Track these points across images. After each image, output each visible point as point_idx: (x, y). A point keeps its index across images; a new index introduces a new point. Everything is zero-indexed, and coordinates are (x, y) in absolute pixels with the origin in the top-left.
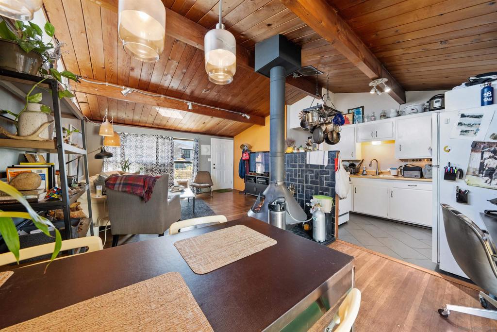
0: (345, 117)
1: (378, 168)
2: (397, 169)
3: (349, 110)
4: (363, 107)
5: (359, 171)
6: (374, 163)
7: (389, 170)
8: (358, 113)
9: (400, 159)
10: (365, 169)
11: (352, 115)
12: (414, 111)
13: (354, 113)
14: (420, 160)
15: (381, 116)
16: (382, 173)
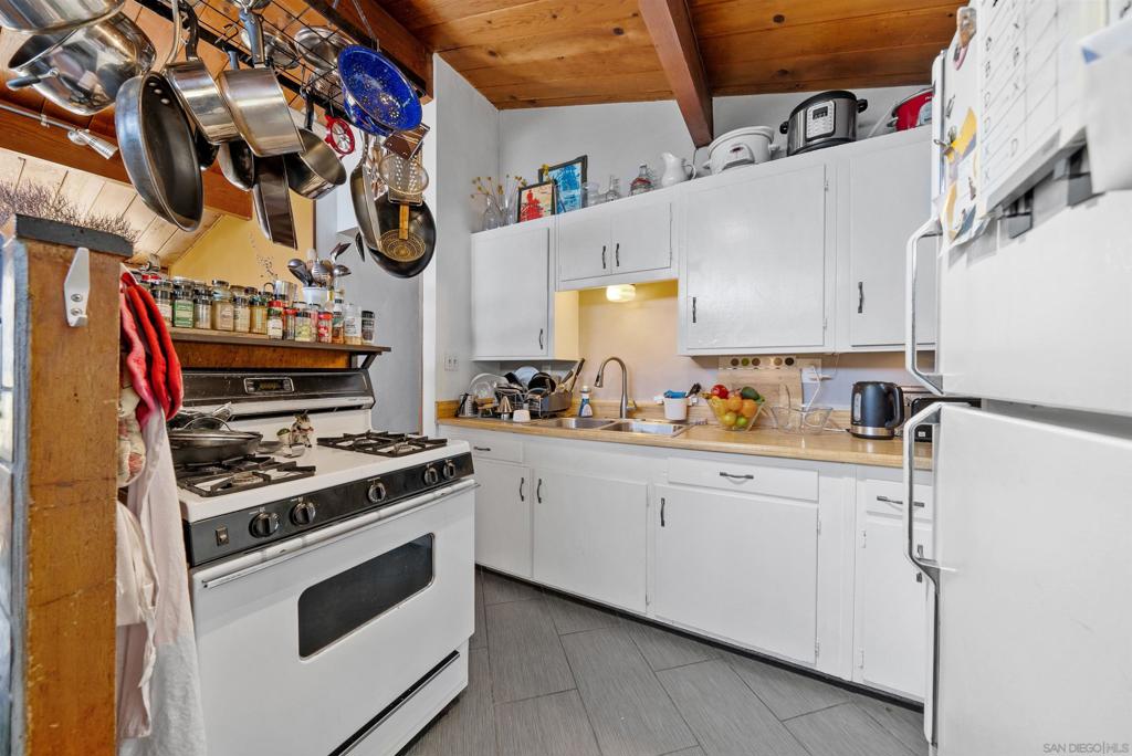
0: (530, 196)
1: (625, 391)
2: (682, 396)
3: (541, 172)
4: (583, 160)
5: (571, 404)
6: (613, 370)
7: (659, 398)
8: (570, 184)
9: (694, 358)
10: (586, 396)
11: (548, 188)
12: (740, 156)
13: (556, 182)
14: (756, 361)
15: (633, 187)
16: (638, 409)
